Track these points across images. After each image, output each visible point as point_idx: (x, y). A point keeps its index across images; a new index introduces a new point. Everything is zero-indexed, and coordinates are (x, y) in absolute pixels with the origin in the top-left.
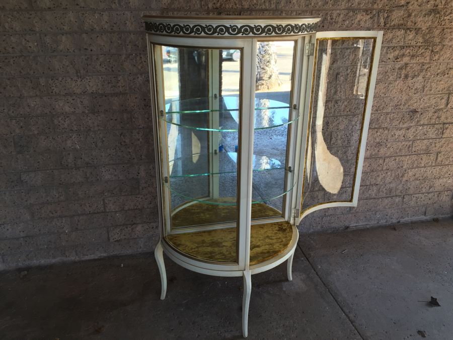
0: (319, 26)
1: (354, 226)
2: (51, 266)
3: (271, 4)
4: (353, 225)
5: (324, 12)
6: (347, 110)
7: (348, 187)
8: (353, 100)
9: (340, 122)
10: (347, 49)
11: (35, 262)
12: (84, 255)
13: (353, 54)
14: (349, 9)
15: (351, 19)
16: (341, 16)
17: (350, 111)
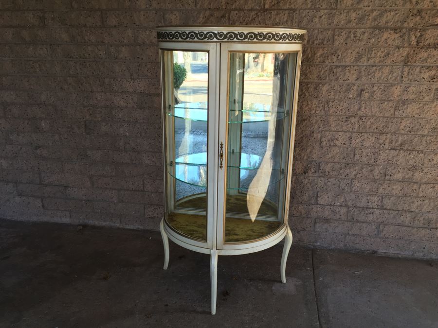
0: (342, 44)
1: (383, 252)
2: (102, 228)
3: (293, 22)
4: (382, 250)
5: (347, 30)
6: (374, 127)
7: (376, 208)
8: (381, 118)
9: (365, 139)
10: (373, 66)
11: (91, 222)
12: (126, 224)
13: (379, 71)
14: (375, 28)
15: (377, 37)
16: (366, 34)
17: (377, 129)
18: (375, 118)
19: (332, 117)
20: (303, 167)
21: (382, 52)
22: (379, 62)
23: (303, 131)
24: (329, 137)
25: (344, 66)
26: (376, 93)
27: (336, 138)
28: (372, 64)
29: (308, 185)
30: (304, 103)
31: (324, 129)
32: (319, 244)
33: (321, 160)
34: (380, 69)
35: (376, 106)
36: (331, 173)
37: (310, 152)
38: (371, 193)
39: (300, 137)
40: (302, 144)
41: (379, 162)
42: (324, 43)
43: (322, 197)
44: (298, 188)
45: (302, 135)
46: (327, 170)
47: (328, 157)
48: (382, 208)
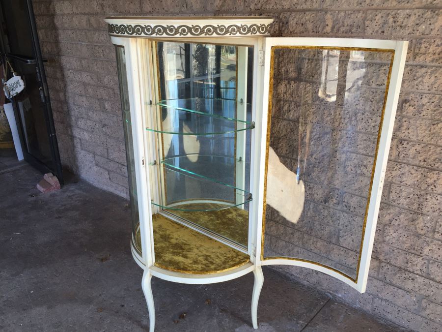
0: (377, 32)
5: (384, 11)
6: (420, 159)
7: (417, 274)
8: (432, 147)
9: (405, 173)
10: (422, 67)
13: (430, 75)
14: (426, 8)
15: (429, 22)
16: (413, 18)
17: (424, 161)
18: (423, 145)
19: (361, 135)
20: (325, 194)
21: (438, 46)
22: (432, 61)
23: (324, 147)
24: (356, 161)
25: (379, 64)
26: (425, 107)
27: (365, 164)
28: (421, 63)
29: (329, 218)
30: (326, 112)
31: (350, 150)
32: (340, 296)
33: (345, 190)
34: (432, 73)
35: (424, 128)
36: (357, 210)
37: (332, 177)
38: (413, 252)
39: (321, 154)
40: (322, 164)
41: (425, 210)
42: (353, 31)
43: (345, 238)
44: (317, 218)
45: (323, 153)
46: (352, 204)
47: (354, 188)
48: (428, 276)
